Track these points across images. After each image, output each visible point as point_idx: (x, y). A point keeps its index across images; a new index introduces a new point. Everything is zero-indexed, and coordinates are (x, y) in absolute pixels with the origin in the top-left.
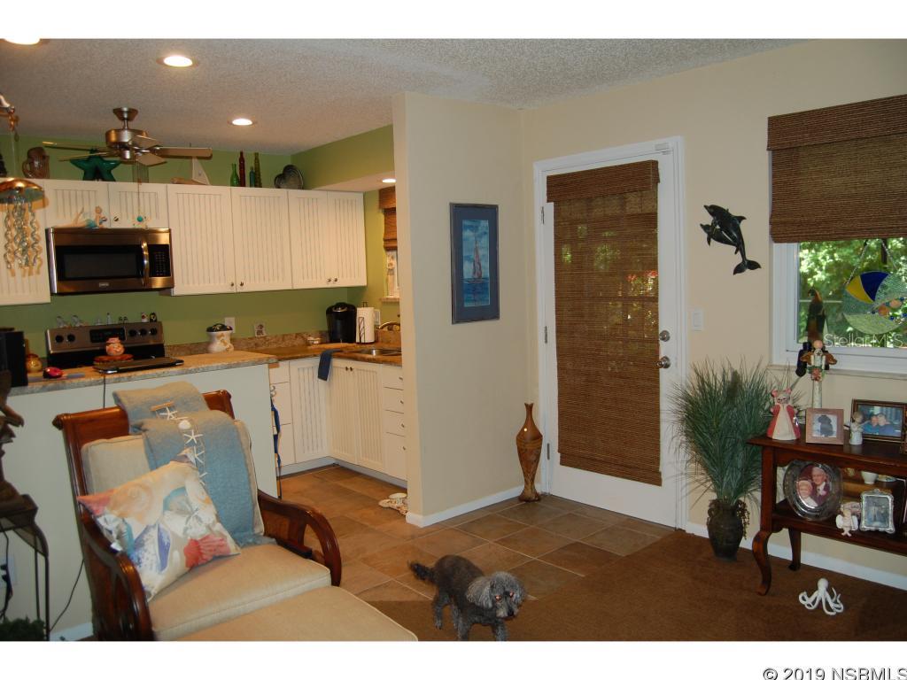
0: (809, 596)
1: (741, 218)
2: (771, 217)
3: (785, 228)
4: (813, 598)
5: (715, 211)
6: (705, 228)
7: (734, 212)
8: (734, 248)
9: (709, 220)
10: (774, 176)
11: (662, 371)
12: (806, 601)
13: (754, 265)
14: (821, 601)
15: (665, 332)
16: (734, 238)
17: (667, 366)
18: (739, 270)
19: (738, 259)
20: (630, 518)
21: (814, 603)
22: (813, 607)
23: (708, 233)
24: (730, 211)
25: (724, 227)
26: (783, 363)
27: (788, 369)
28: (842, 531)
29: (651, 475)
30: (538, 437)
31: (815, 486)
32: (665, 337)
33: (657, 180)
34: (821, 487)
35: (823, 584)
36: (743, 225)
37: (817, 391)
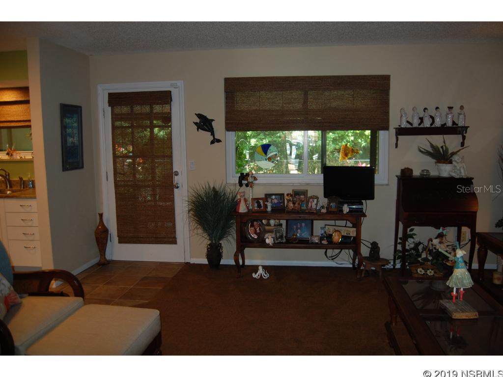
0: (256, 274)
1: (213, 120)
2: (226, 120)
3: (231, 125)
4: (258, 274)
5: (200, 116)
6: (196, 124)
7: (209, 117)
8: (210, 133)
9: (198, 120)
10: (226, 103)
11: (175, 190)
12: (255, 276)
13: (219, 141)
14: (261, 274)
15: (176, 172)
16: (209, 129)
17: (177, 187)
18: (212, 142)
19: (212, 138)
20: (161, 263)
21: (259, 275)
22: (259, 277)
23: (197, 126)
24: (207, 117)
25: (205, 124)
26: (232, 182)
27: (235, 185)
28: (269, 244)
29: (171, 239)
30: (105, 231)
31: (255, 229)
32: (177, 174)
33: (171, 100)
34: (258, 229)
35: (260, 268)
36: (213, 123)
37: (251, 192)
